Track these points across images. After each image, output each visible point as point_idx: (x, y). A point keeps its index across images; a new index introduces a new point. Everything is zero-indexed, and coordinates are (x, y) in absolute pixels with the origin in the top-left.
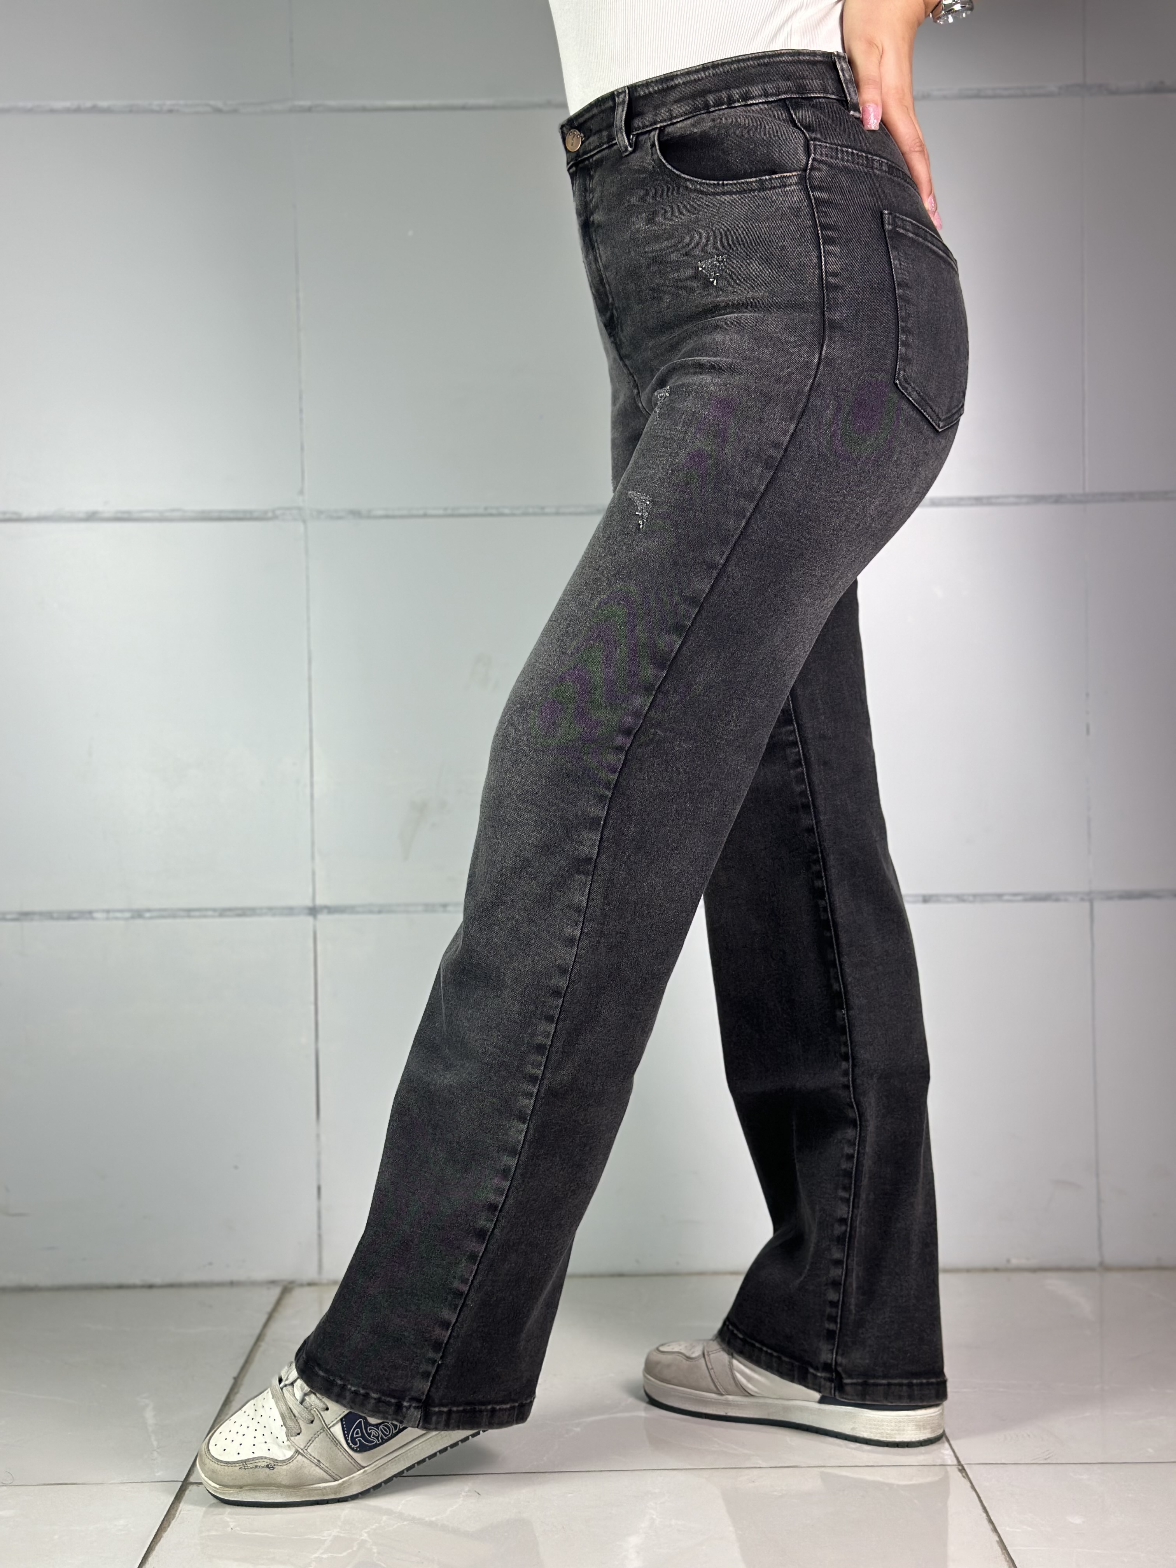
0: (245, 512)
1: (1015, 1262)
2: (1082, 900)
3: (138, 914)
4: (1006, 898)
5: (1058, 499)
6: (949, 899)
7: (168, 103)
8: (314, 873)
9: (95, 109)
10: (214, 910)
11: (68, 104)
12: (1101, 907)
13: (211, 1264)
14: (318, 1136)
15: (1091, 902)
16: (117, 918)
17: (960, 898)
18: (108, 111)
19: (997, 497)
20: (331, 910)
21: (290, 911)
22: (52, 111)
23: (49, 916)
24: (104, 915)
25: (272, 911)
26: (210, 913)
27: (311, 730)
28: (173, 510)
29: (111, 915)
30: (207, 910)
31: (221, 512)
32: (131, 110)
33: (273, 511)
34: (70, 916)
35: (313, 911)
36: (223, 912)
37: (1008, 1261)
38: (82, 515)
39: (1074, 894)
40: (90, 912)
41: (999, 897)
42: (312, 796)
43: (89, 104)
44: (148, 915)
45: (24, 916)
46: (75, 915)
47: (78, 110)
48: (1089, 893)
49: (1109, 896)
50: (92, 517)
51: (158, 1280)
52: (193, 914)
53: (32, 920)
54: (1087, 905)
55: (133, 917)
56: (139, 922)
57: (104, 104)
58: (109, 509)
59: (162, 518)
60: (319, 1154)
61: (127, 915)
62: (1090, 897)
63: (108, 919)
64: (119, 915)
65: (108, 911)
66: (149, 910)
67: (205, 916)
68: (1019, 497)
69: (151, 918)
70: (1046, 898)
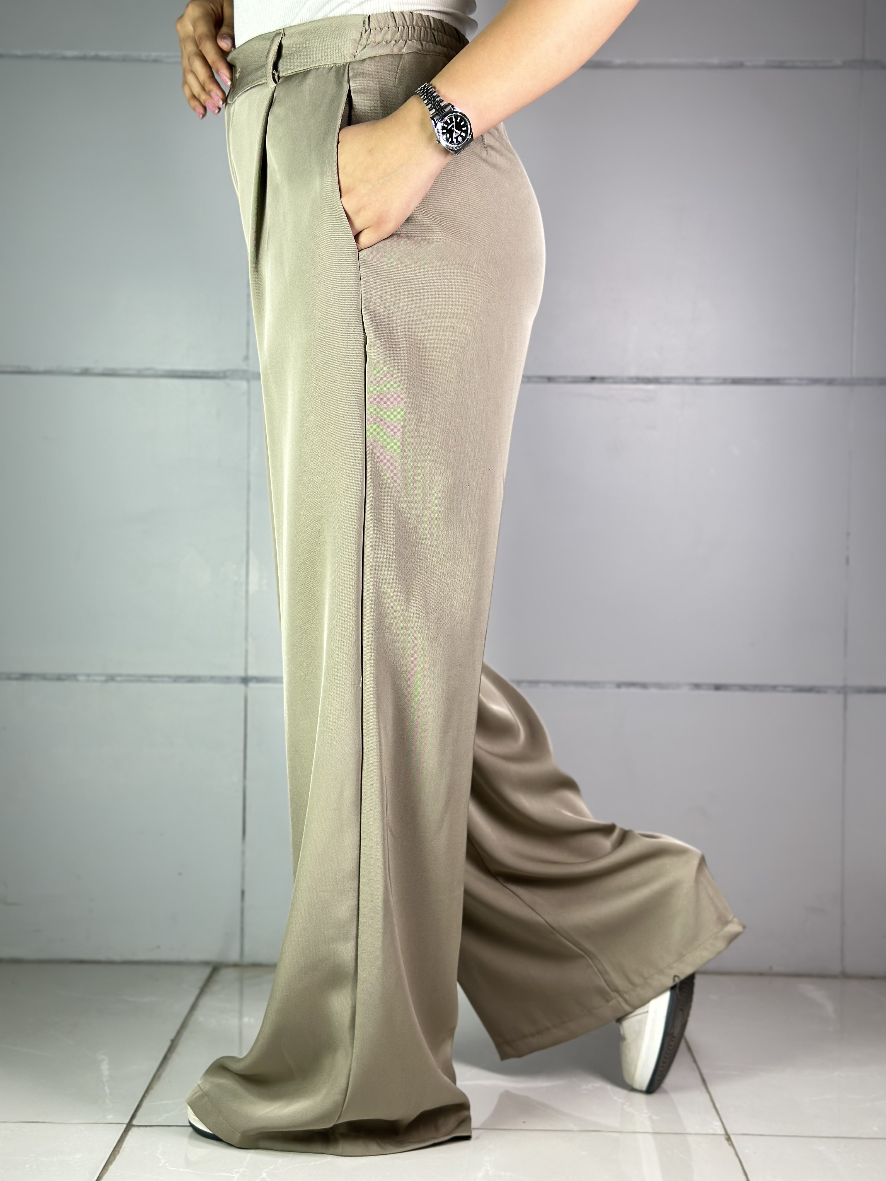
0: (203, 372)
1: (776, 969)
2: (838, 692)
3: (111, 678)
5: (830, 382)
7: (154, 54)
8: (247, 652)
9: (97, 58)
10: (169, 677)
11: (76, 53)
12: (853, 699)
13: (158, 947)
14: (243, 853)
15: (845, 694)
16: (95, 681)
17: (743, 688)
18: (107, 59)
19: (784, 379)
20: (258, 680)
21: (227, 680)
22: (64, 58)
23: (44, 677)
24: (85, 678)
25: (212, 679)
26: (166, 679)
27: (248, 541)
28: (147, 369)
29: (91, 678)
30: (163, 676)
31: (184, 371)
32: (125, 59)
33: (224, 372)
34: (59, 678)
35: (245, 680)
36: (177, 679)
37: (771, 968)
38: (77, 371)
39: (832, 688)
40: (75, 676)
41: (774, 688)
42: (247, 592)
43: (92, 53)
44: (118, 679)
45: (24, 677)
46: (63, 677)
47: (84, 58)
48: (844, 687)
49: (859, 690)
50: (85, 372)
51: (117, 958)
52: (154, 679)
53: (30, 680)
54: (841, 697)
55: (107, 681)
56: (112, 685)
57: (104, 53)
58: (99, 367)
59: (140, 374)
60: (243, 866)
61: (103, 678)
62: (844, 690)
63: (88, 681)
64: (97, 678)
65: (88, 675)
66: (120, 675)
67: (163, 682)
68: (801, 379)
69: (121, 681)
70: (810, 690)
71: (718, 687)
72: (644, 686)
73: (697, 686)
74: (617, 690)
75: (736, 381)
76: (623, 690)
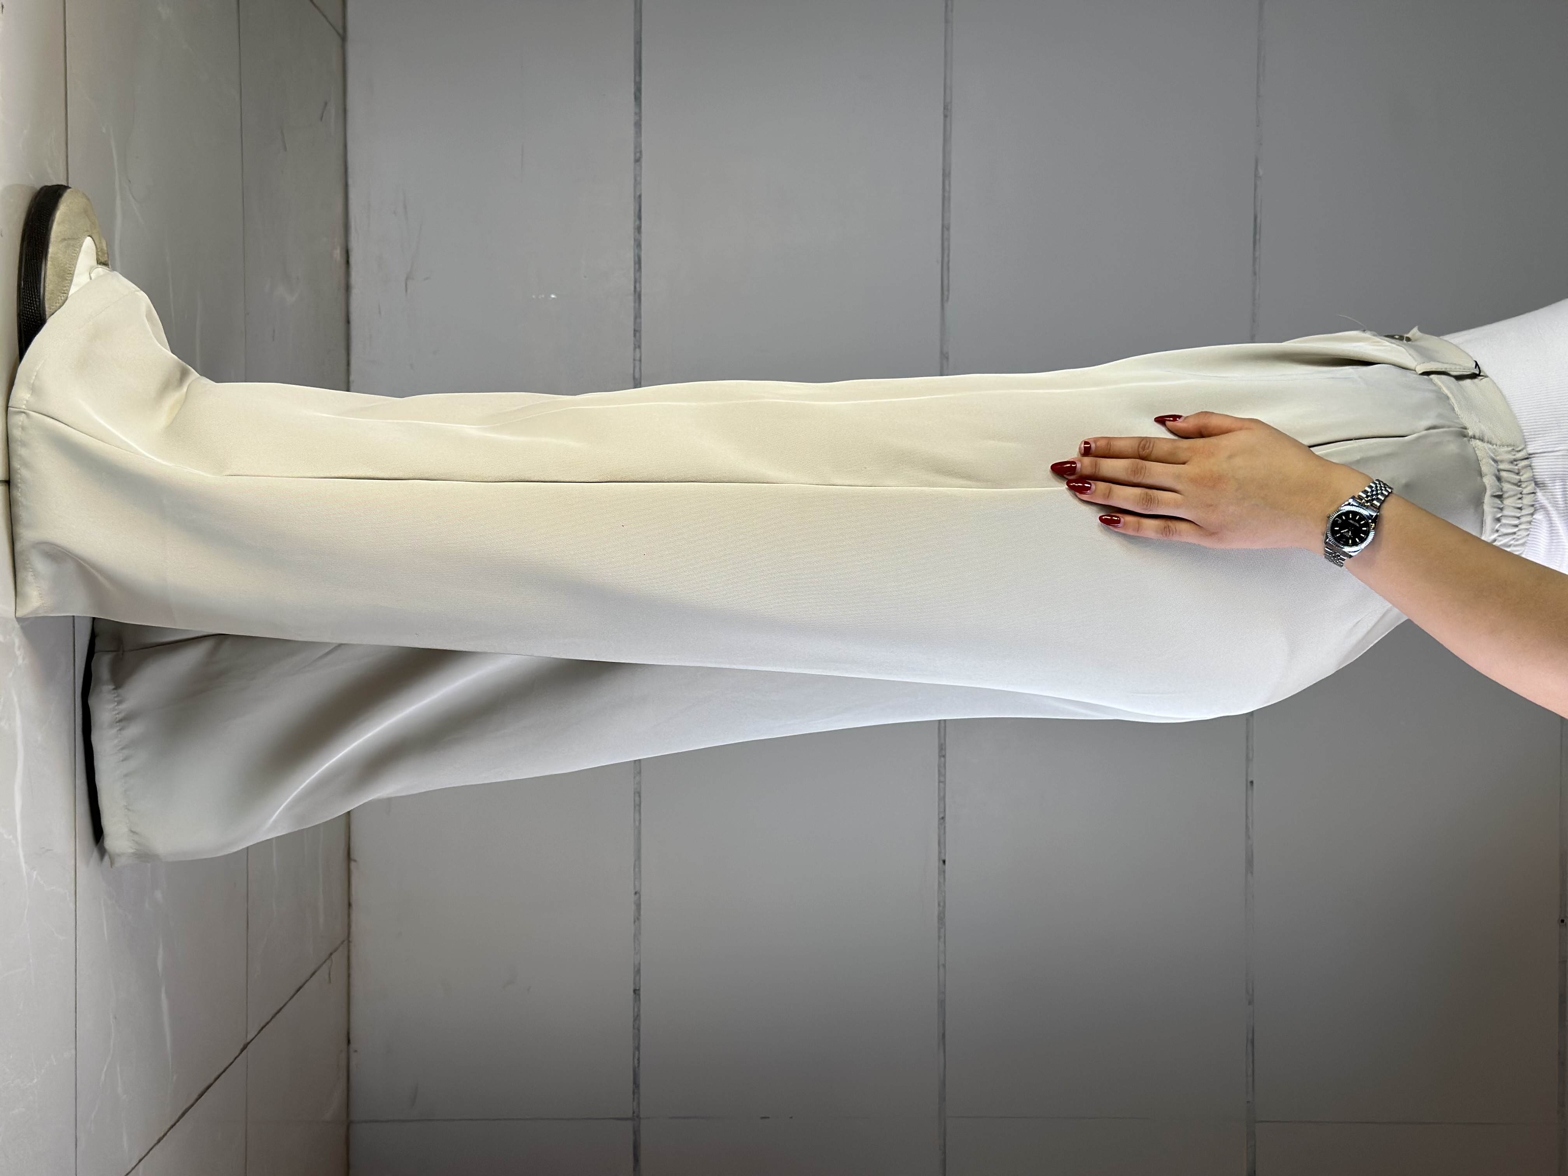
1: (354, 1056)
2: (634, 1113)
4: (637, 1053)
5: (942, 1097)
6: (636, 1010)
12: (628, 1126)
15: (632, 1119)
16: (634, 367)
17: (637, 1017)
24: (638, 358)
29: (637, 363)
34: (637, 331)
39: (638, 1106)
40: (640, 347)
41: (637, 1048)
45: (638, 296)
46: (638, 335)
48: (638, 1116)
49: (636, 1132)
53: (635, 302)
54: (630, 1115)
55: (634, 378)
61: (637, 376)
62: (636, 1117)
63: (634, 360)
64: (637, 370)
65: (640, 361)
70: (636, 1084)
71: (636, 991)
72: (637, 919)
73: (638, 972)
74: (633, 892)
75: (942, 1004)
76: (633, 898)
